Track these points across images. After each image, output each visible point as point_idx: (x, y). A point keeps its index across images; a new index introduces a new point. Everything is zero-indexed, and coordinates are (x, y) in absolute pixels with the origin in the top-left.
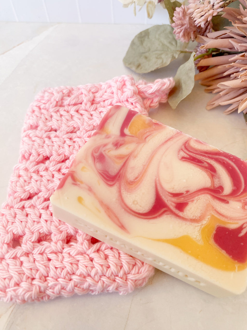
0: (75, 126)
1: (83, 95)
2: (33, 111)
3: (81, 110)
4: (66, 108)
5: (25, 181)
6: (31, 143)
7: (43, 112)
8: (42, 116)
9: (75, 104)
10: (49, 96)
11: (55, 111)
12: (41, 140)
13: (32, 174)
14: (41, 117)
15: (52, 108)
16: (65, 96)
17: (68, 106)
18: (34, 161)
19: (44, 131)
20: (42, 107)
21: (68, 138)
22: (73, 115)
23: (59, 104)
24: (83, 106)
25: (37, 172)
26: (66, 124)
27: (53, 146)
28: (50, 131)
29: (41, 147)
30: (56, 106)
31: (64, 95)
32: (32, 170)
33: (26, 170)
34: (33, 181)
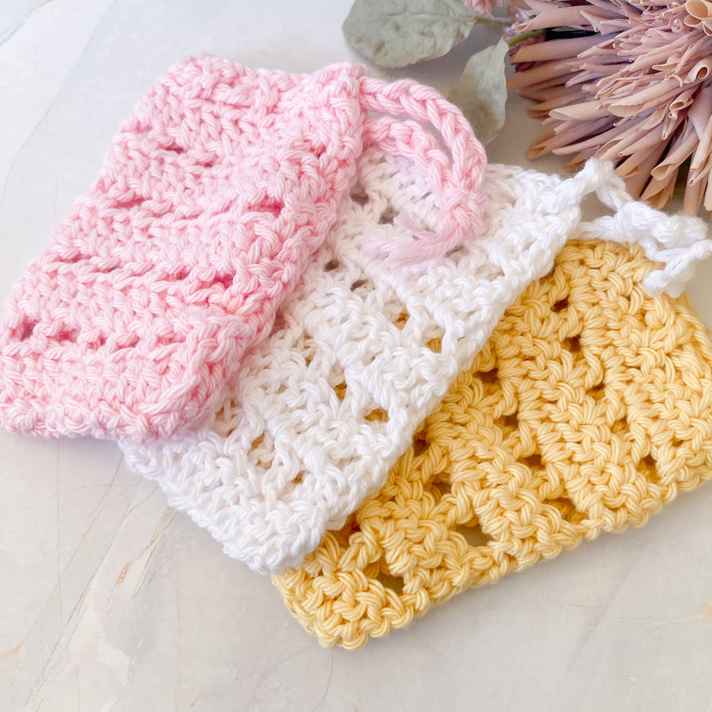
0: (219, 153)
1: (258, 92)
2: (154, 94)
3: (243, 121)
4: (216, 108)
5: (81, 230)
6: (123, 160)
7: (170, 101)
8: (165, 110)
9: (236, 107)
10: (193, 73)
11: (193, 107)
12: (143, 162)
13: (99, 220)
14: (161, 112)
15: (189, 98)
16: (224, 82)
17: (222, 104)
18: (115, 199)
19: (156, 144)
20: (172, 90)
21: (191, 173)
22: (224, 127)
23: (205, 95)
24: (249, 115)
25: (109, 221)
26: (203, 145)
27: (159, 180)
28: (169, 149)
29: (138, 175)
30: (198, 97)
31: (222, 79)
32: (101, 214)
33: (93, 210)
34: (94, 233)
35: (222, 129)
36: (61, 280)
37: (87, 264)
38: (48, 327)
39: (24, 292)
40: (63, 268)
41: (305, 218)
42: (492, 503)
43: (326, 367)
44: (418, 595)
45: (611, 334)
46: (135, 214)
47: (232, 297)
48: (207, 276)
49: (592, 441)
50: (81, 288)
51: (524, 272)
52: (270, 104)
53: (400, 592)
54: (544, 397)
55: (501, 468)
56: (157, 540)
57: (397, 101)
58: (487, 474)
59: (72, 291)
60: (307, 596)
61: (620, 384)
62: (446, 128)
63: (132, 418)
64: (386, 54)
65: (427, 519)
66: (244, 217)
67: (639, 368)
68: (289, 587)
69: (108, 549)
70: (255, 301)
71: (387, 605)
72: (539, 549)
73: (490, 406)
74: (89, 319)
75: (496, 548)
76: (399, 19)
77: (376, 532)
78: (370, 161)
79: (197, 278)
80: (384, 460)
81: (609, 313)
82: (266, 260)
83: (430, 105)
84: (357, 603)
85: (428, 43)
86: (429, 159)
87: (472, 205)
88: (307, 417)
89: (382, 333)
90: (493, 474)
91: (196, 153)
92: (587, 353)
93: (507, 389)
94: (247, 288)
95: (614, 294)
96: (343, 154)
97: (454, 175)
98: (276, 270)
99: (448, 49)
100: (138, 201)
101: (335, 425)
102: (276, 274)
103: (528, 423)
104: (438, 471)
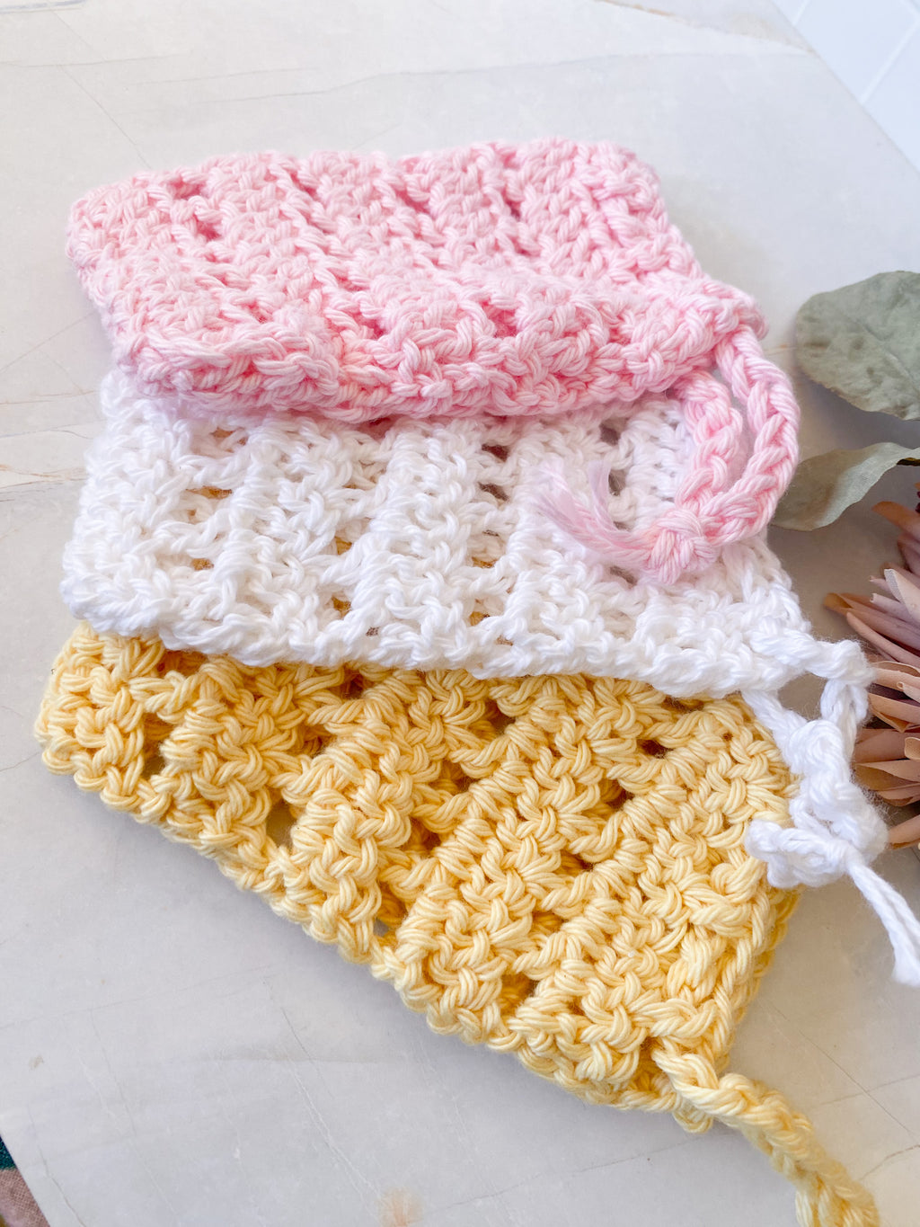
0: (543, 254)
1: (646, 242)
2: (558, 146)
3: (602, 254)
4: (593, 217)
5: (343, 174)
6: (456, 163)
7: (563, 165)
8: (546, 169)
9: (612, 234)
10: (612, 163)
11: (574, 191)
12: (470, 185)
13: (369, 184)
14: (544, 165)
16: (628, 201)
17: (602, 218)
18: (406, 184)
19: (503, 184)
20: (577, 160)
21: (496, 240)
22: (579, 239)
23: (599, 193)
24: (610, 253)
25: (374, 195)
26: (540, 231)
27: (461, 213)
28: (509, 203)
29: (451, 188)
30: (591, 189)
31: (630, 197)
32: (377, 182)
33: (375, 172)
34: (348, 187)
35: (575, 239)
36: (269, 188)
37: (307, 202)
38: (204, 208)
39: (230, 165)
40: (285, 182)
41: (520, 368)
42: (329, 814)
43: (356, 509)
44: (157, 798)
45: (662, 834)
46: (402, 214)
47: (362, 350)
48: (367, 312)
49: (500, 895)
50: (273, 211)
51: (649, 663)
52: (643, 264)
53: (146, 774)
54: (518, 801)
55: (383, 799)
56: (50, 479)
57: (751, 382)
58: (363, 786)
59: (263, 206)
60: (77, 672)
61: (605, 886)
62: (761, 456)
63: (135, 329)
64: (816, 356)
65: (260, 751)
66: (469, 302)
67: (645, 898)
68: (75, 645)
69: (8, 436)
70: (373, 375)
71: (122, 770)
72: (313, 914)
73: (460, 742)
74: (241, 238)
75: (280, 860)
76: (871, 341)
77: (196, 693)
78: (663, 415)
79: (359, 302)
80: (286, 644)
81: (686, 813)
82: (429, 355)
83: (777, 419)
84: (101, 731)
85: (864, 383)
86: (706, 462)
87: (685, 549)
88: (277, 525)
89: (444, 545)
90: (367, 793)
91: (525, 233)
92: (615, 819)
93: (493, 748)
94: (383, 355)
95: (716, 803)
96: (634, 366)
97: (709, 504)
98: (429, 374)
99: (873, 408)
100: (420, 207)
101: (292, 564)
102: (422, 377)
103: (469, 802)
104: (331, 729)
